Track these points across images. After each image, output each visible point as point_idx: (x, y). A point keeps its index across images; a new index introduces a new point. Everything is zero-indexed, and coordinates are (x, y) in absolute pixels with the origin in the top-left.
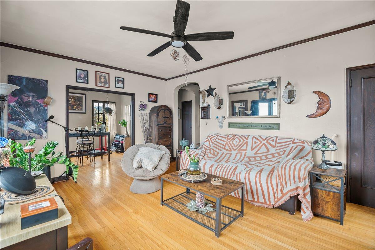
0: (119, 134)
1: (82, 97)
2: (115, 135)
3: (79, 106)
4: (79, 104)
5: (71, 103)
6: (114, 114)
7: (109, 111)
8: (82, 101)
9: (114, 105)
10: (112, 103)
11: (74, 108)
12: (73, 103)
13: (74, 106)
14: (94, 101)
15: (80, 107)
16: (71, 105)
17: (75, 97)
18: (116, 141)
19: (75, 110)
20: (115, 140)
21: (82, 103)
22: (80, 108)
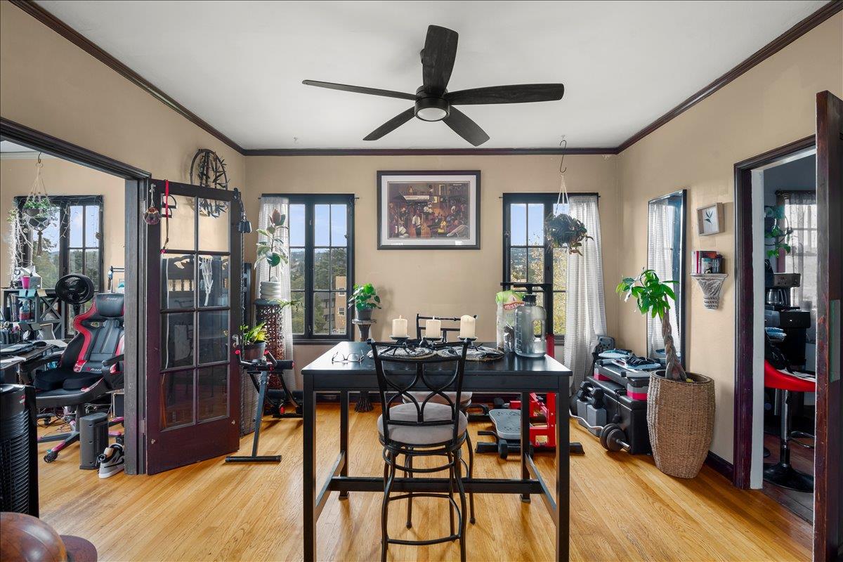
0: (612, 341)
1: (465, 186)
2: (595, 343)
3: (456, 222)
4: (458, 212)
5: (431, 211)
6: (590, 245)
7: (569, 233)
8: (467, 202)
9: (593, 206)
10: (581, 198)
11: (440, 231)
12: (437, 212)
13: (440, 221)
14: (508, 199)
15: (460, 223)
16: (430, 217)
17: (445, 186)
18: (602, 378)
19: (443, 235)
20: (597, 371)
21: (467, 209)
22: (461, 227)
